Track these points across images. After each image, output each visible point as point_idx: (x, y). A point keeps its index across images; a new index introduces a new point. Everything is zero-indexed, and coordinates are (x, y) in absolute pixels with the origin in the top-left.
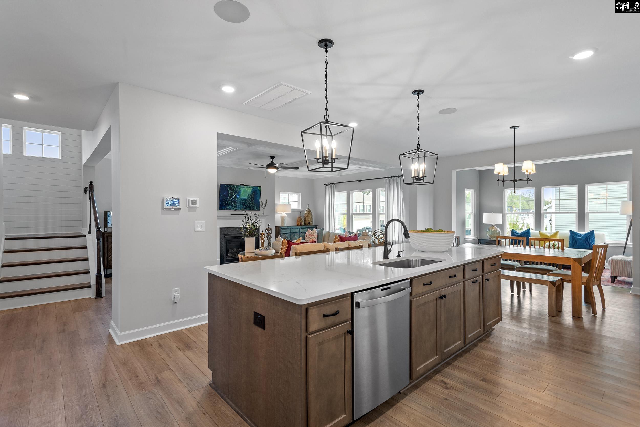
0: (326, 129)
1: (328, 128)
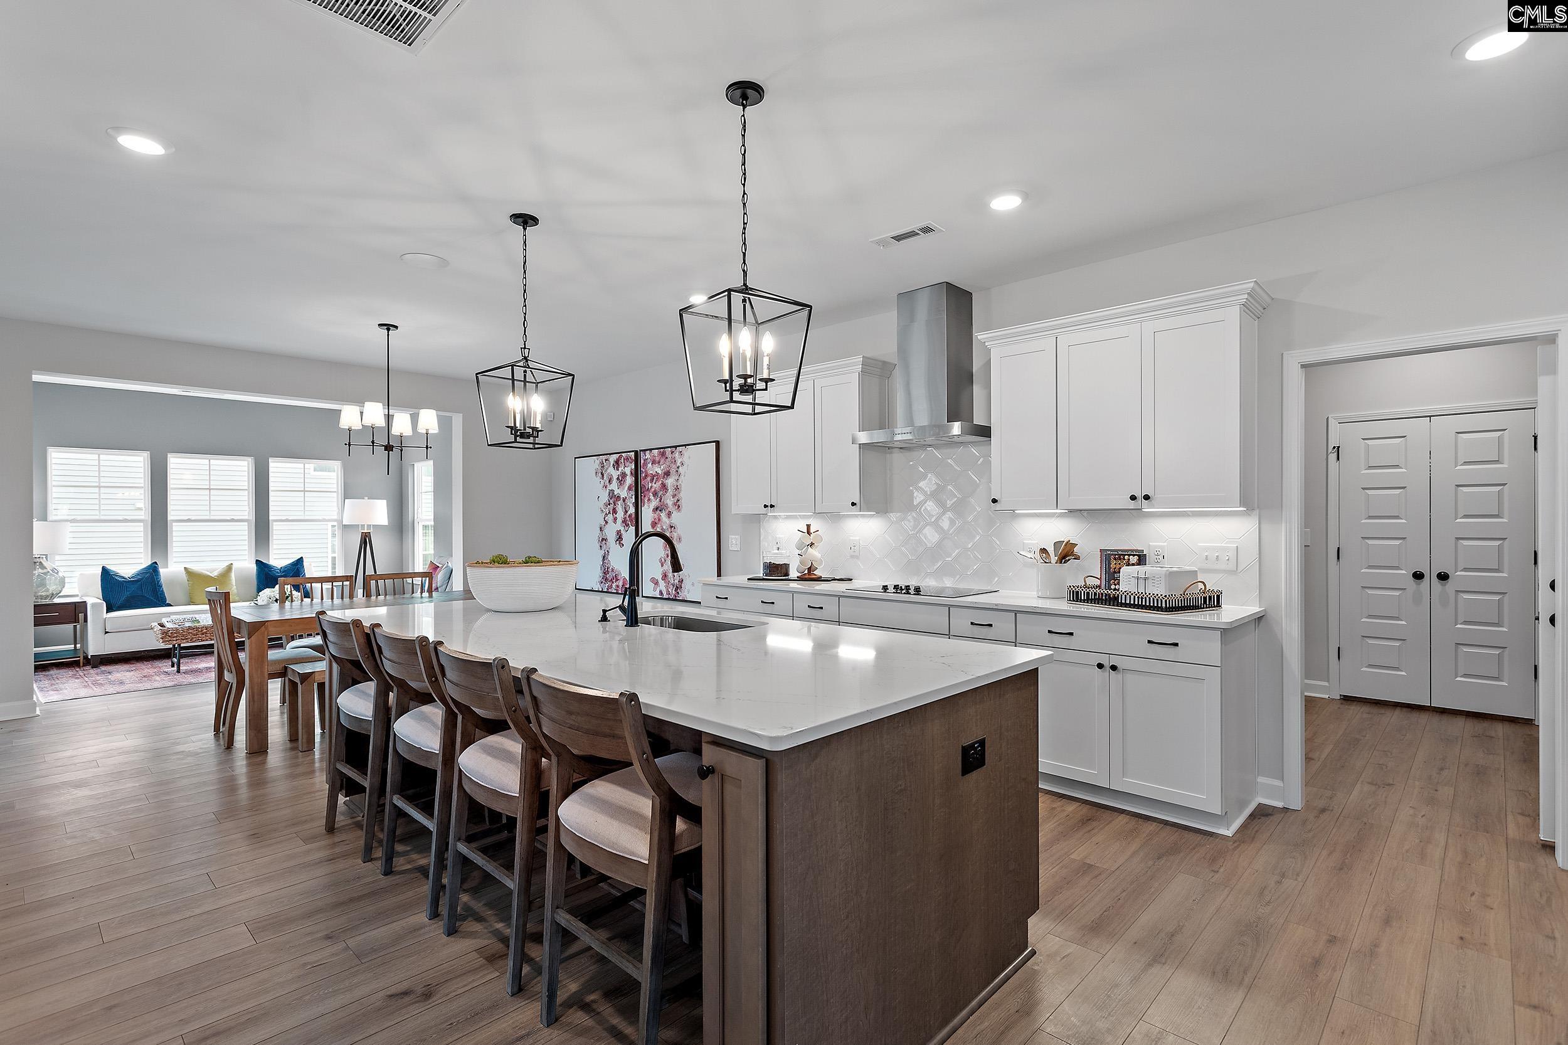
0: (744, 306)
1: (748, 305)
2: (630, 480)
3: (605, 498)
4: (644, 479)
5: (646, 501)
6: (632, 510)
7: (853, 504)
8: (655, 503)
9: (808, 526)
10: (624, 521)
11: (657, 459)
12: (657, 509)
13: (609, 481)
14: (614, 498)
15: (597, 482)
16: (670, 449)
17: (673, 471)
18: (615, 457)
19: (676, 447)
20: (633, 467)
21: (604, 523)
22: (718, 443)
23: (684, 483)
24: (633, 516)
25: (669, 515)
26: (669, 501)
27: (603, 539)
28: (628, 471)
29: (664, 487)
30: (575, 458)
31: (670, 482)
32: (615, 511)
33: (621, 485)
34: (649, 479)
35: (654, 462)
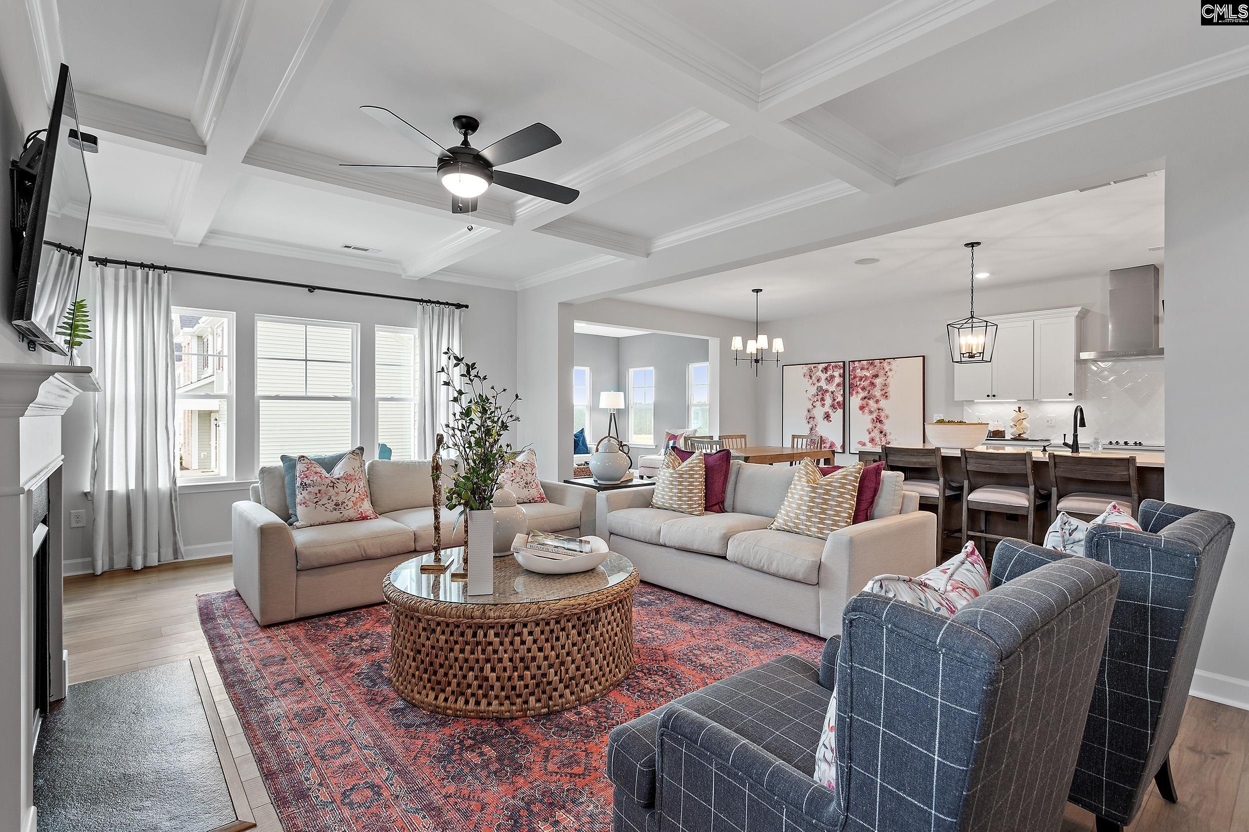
2: (838, 380)
3: (813, 390)
4: (852, 379)
5: (854, 393)
6: (840, 399)
7: (1070, 394)
8: (863, 394)
9: (1019, 408)
10: (833, 406)
11: (866, 367)
12: (865, 398)
13: (818, 381)
14: (822, 392)
15: (806, 382)
16: (878, 361)
17: (881, 373)
18: (824, 365)
19: (884, 359)
20: (842, 372)
21: (811, 407)
22: (924, 357)
23: (890, 381)
24: (842, 402)
25: (877, 402)
26: (877, 393)
27: (810, 418)
28: (836, 374)
29: (872, 384)
30: (783, 366)
31: (878, 381)
32: (823, 399)
33: (829, 383)
34: (857, 379)
35: (862, 369)
